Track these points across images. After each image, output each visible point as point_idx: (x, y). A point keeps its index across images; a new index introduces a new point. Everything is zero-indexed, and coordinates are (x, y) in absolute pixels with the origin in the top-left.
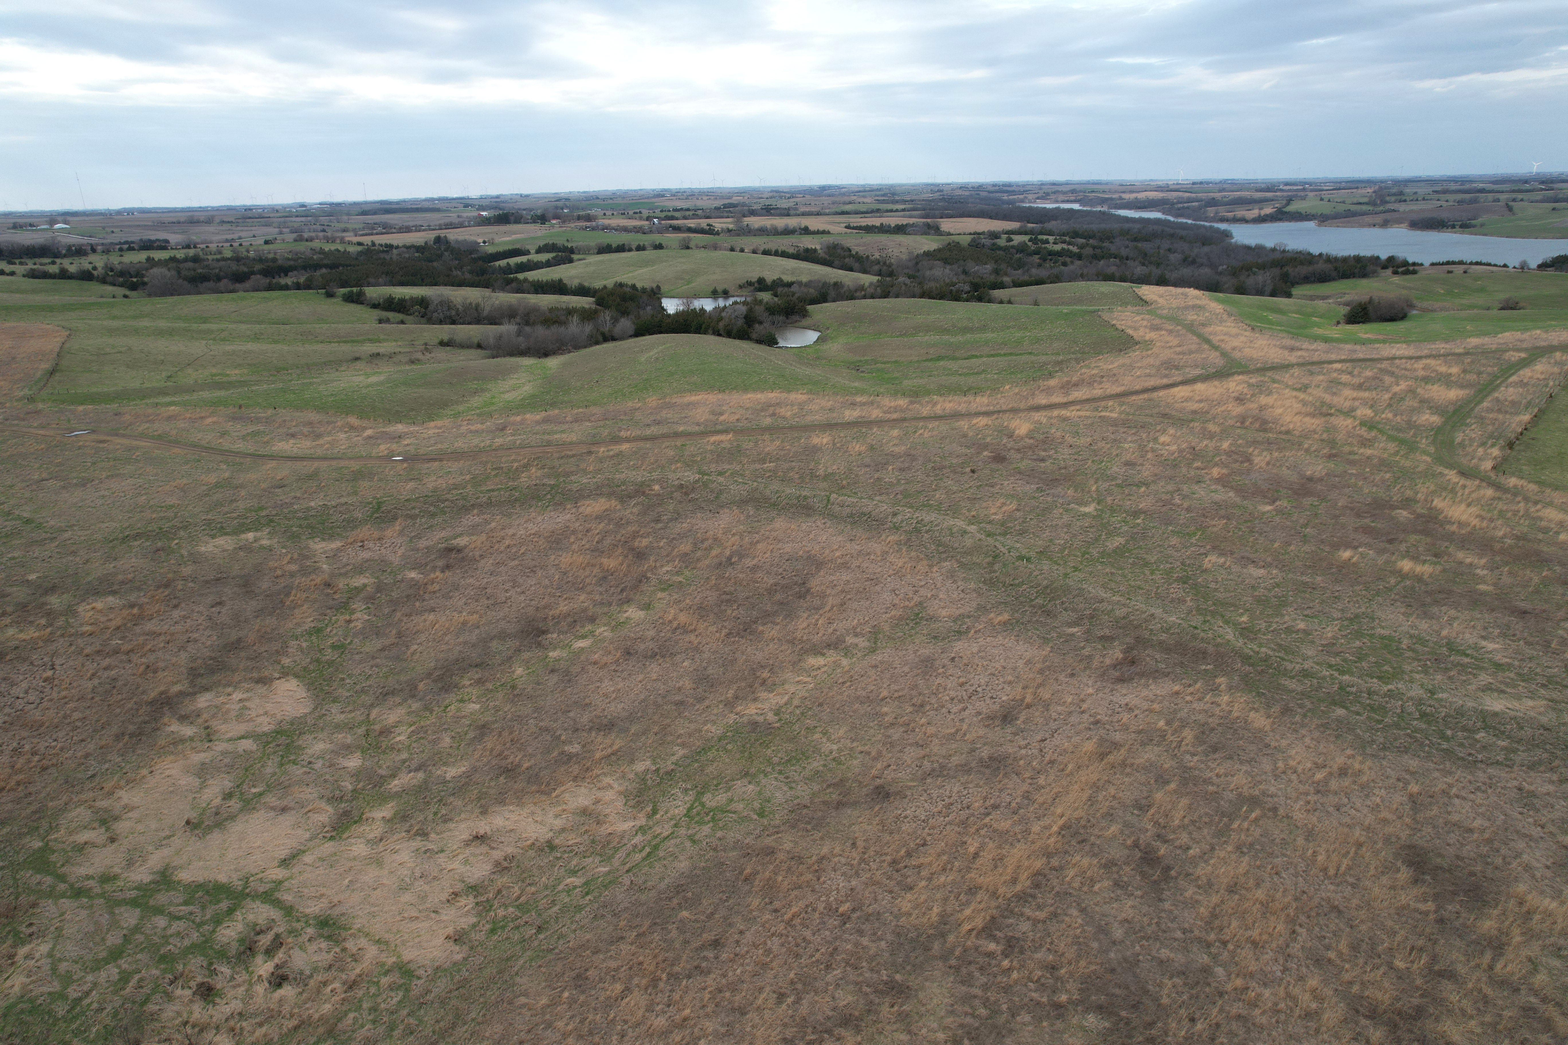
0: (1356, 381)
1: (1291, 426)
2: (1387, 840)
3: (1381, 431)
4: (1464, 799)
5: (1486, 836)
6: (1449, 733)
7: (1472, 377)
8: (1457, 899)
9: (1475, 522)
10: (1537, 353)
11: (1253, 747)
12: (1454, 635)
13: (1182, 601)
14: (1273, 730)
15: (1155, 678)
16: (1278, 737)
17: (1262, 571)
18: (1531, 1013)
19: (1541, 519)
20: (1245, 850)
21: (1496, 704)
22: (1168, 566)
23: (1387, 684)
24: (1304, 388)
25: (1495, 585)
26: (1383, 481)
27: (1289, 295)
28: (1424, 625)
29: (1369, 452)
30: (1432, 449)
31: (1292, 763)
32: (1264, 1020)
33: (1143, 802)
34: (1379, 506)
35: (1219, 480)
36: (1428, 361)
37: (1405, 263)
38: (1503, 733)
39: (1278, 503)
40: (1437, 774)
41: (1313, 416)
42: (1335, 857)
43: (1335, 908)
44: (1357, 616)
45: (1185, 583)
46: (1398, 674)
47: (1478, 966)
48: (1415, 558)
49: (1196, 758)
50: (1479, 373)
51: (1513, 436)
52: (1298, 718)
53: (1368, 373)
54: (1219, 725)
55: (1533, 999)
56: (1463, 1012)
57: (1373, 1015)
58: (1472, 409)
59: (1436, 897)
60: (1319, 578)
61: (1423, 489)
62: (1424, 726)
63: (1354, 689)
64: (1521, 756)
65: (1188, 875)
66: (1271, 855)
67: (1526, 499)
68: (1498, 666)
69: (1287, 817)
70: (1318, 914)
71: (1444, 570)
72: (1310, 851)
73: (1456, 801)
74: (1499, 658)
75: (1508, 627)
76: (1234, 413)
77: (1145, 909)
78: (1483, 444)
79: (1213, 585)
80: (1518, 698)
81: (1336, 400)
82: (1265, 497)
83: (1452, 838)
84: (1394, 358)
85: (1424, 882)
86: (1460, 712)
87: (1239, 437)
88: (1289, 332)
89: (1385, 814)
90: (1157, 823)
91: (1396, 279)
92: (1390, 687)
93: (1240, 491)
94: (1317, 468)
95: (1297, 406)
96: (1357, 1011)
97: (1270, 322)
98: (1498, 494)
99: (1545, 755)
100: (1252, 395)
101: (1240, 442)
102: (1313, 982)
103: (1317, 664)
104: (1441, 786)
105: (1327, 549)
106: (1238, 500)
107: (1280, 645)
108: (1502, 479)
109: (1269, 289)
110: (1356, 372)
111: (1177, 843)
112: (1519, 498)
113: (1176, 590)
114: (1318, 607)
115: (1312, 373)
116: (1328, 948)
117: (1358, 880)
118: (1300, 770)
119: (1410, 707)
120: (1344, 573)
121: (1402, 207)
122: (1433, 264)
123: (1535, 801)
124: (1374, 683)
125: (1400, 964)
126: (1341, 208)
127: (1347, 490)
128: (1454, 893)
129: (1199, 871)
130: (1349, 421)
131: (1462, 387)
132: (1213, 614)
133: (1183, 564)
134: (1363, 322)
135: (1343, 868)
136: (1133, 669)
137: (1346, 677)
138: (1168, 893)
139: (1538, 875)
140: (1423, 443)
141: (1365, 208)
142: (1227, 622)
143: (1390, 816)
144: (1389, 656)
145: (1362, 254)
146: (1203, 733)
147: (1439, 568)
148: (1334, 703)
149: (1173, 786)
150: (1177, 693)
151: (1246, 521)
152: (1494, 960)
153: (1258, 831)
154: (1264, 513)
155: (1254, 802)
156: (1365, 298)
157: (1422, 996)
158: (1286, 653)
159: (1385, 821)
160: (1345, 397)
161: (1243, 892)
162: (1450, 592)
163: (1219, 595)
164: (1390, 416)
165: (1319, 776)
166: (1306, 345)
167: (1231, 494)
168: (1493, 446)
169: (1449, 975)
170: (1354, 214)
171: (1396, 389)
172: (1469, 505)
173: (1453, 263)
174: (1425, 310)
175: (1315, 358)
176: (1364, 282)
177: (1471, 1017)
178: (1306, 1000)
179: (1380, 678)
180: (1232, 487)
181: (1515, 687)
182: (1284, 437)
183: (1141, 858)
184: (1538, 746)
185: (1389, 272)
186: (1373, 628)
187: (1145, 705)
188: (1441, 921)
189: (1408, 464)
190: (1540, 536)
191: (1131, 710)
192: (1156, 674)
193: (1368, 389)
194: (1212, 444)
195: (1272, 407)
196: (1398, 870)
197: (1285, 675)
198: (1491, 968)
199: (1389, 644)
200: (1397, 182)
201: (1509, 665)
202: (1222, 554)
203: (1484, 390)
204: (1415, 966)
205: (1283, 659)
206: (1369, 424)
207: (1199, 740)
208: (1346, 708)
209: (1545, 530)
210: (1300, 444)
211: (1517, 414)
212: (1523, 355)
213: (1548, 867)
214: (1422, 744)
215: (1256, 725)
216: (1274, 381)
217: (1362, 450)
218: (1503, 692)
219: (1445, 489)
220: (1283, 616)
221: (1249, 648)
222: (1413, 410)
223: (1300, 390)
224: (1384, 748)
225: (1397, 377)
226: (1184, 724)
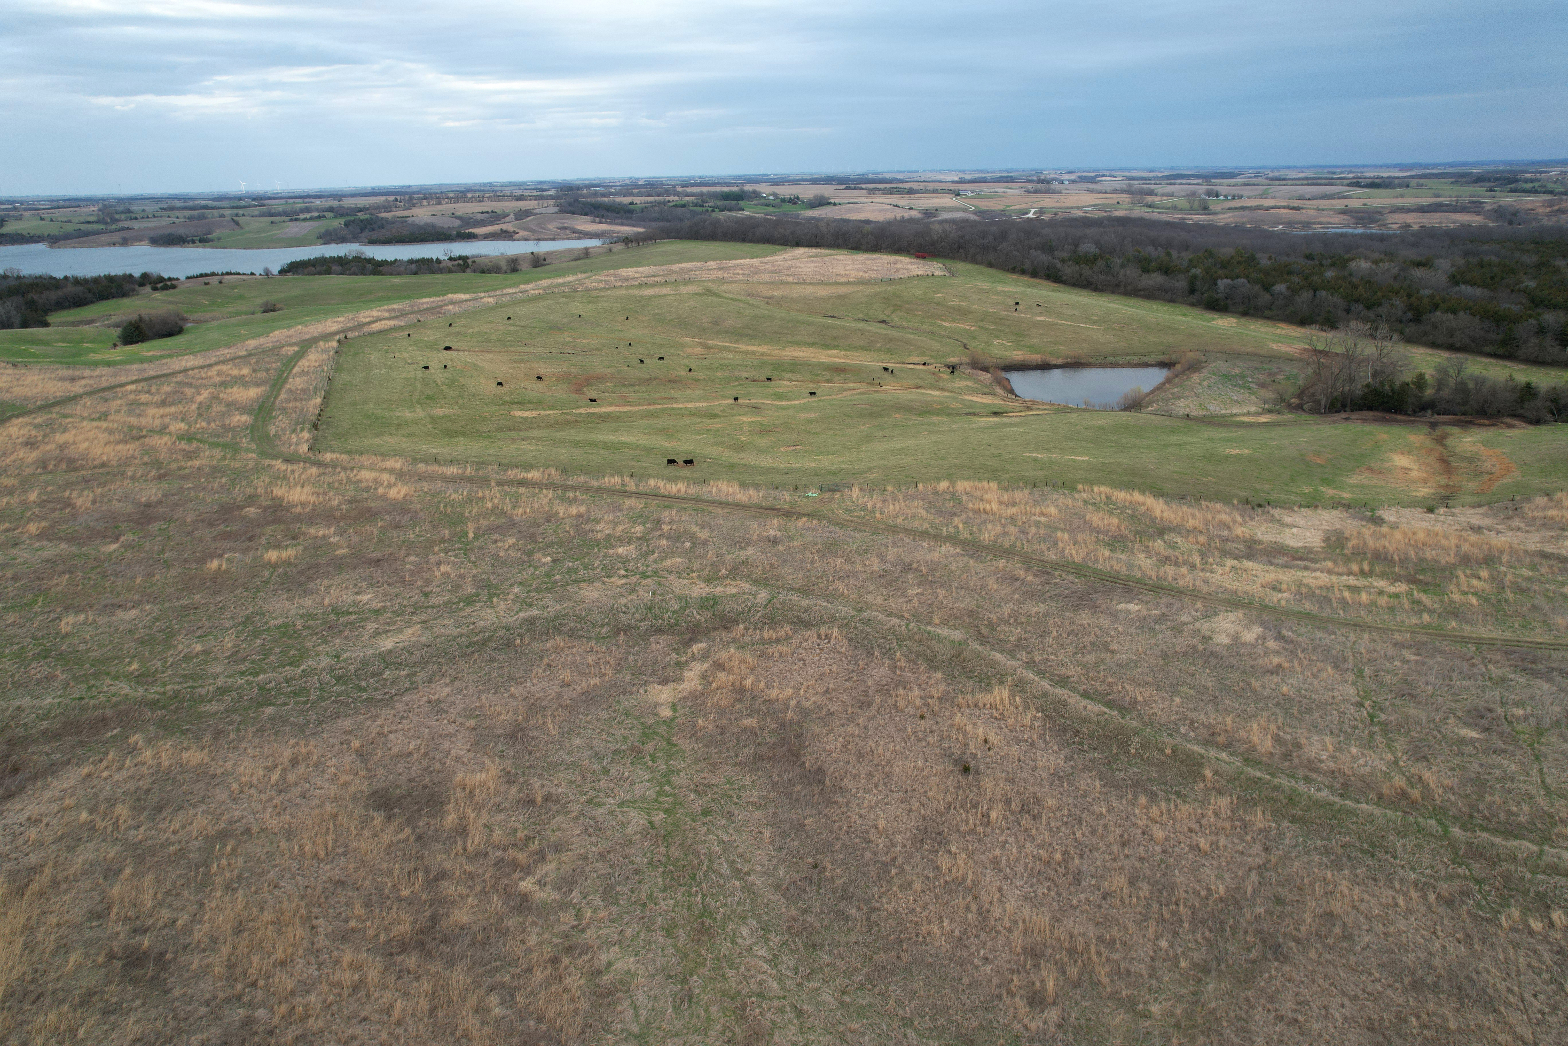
0: (157, 398)
1: (105, 458)
2: (354, 799)
3: (200, 441)
4: (396, 731)
5: (422, 751)
6: (363, 683)
7: (262, 375)
8: (423, 813)
9: (312, 499)
10: (306, 345)
11: (200, 785)
12: (335, 600)
13: (54, 677)
14: (213, 759)
15: (53, 773)
16: (220, 763)
17: (134, 611)
18: (501, 864)
19: (360, 481)
20: (236, 885)
21: (387, 644)
22: (16, 647)
23: (299, 666)
24: (104, 416)
25: (348, 546)
26: (222, 486)
27: (47, 324)
28: (308, 602)
29: (197, 463)
30: (254, 446)
31: (243, 779)
32: (321, 1023)
33: (99, 908)
34: (228, 511)
35: (42, 535)
36: (220, 367)
37: (161, 279)
38: (401, 664)
39: (122, 539)
40: (369, 723)
41: (126, 442)
42: (320, 840)
43: (341, 883)
44: (248, 618)
45: (46, 658)
46: (304, 654)
47: (457, 854)
48: (278, 547)
49: (142, 829)
50: (267, 370)
51: (314, 418)
52: (232, 736)
53: (167, 389)
54: (153, 782)
55: (498, 853)
56: (461, 896)
57: (404, 948)
58: (274, 403)
59: (408, 822)
60: (197, 597)
61: (260, 483)
62: (343, 688)
63: (273, 684)
64: (421, 676)
65: (185, 948)
66: (263, 873)
67: (344, 469)
68: (377, 612)
69: (262, 830)
70: (327, 898)
71: (305, 549)
72: (296, 848)
73: (391, 736)
74: (375, 605)
75: (371, 576)
76: (30, 460)
77: (153, 1013)
78: (294, 431)
79: (82, 647)
80: (400, 631)
81: (143, 421)
82: (104, 537)
83: (400, 768)
84: (186, 370)
85: (395, 815)
86: (365, 663)
87: (47, 483)
88: (61, 363)
89: (344, 778)
90: (127, 919)
91: (158, 295)
92: (302, 667)
93: (71, 539)
94: (151, 492)
95: (104, 437)
96: (391, 954)
97: (33, 355)
98: (322, 470)
99: (435, 667)
100: (45, 436)
101: (50, 488)
102: (347, 958)
103: (229, 677)
104: (375, 730)
105: (194, 566)
106: (74, 549)
107: (185, 676)
108: (320, 457)
109: (17, 319)
110: (154, 389)
111: (160, 924)
112: (339, 470)
113: (37, 670)
114: (207, 624)
115: (106, 400)
116: (346, 921)
117: (346, 846)
118: (255, 782)
119: (326, 678)
120: (218, 582)
121: (136, 225)
122: (188, 278)
123: (442, 705)
124: (288, 671)
125: (405, 893)
126: (69, 228)
127: (190, 505)
128: (419, 810)
129: (197, 936)
130: (166, 439)
131: (257, 385)
132: (96, 675)
133: (34, 638)
134: (143, 341)
135: (330, 845)
136: (19, 777)
137: (261, 677)
138: (173, 979)
139: (466, 760)
140: (244, 442)
141: (96, 227)
142: (116, 678)
143: (348, 778)
144: (290, 642)
145: (113, 274)
146: (139, 800)
147: (300, 548)
148: (261, 705)
149: (128, 871)
150: (89, 775)
151: (93, 568)
152: (465, 843)
153: (241, 860)
154: (111, 554)
155: (223, 836)
156: (134, 317)
157: (431, 906)
158: (194, 680)
159: (346, 784)
160: (152, 416)
161: (251, 924)
162: (317, 566)
163: (95, 654)
164: (204, 424)
165: (275, 777)
166: (87, 373)
167: (63, 546)
168: (302, 430)
169: (442, 875)
170: (87, 234)
171: (200, 398)
172: (303, 486)
173: (206, 275)
174: (198, 322)
175: (104, 384)
176: (126, 301)
177: (468, 896)
178: (349, 977)
179: (290, 664)
180: (61, 539)
181: (395, 623)
182: (101, 471)
183: (124, 966)
184: (428, 662)
185: (148, 289)
186: (266, 623)
187: (54, 807)
188: (419, 838)
189: (238, 464)
190: (365, 495)
191: (38, 821)
192: (52, 769)
193: (172, 404)
194: (15, 500)
195: (74, 443)
196: (373, 818)
197: (202, 702)
198: (465, 850)
199: (286, 630)
200: (120, 200)
201: (384, 607)
202: (79, 610)
203: (277, 383)
204: (417, 886)
205: (193, 688)
206: (189, 437)
207: (137, 808)
208: (274, 704)
209: (367, 489)
210: (123, 474)
211: (310, 399)
212: (296, 349)
213: (469, 750)
214: (348, 704)
215: (194, 762)
216: (65, 416)
217: (189, 464)
218: (388, 631)
219: (278, 478)
220: (175, 646)
221: (153, 692)
222: (223, 414)
223: (99, 419)
224: (320, 723)
225: (196, 387)
226: (111, 802)
